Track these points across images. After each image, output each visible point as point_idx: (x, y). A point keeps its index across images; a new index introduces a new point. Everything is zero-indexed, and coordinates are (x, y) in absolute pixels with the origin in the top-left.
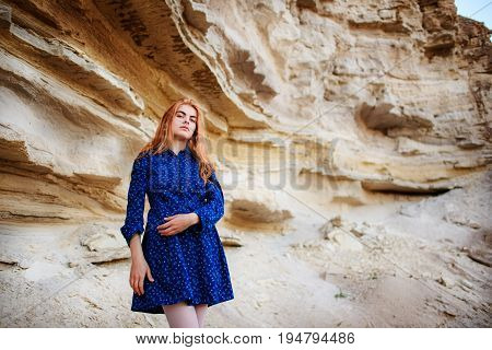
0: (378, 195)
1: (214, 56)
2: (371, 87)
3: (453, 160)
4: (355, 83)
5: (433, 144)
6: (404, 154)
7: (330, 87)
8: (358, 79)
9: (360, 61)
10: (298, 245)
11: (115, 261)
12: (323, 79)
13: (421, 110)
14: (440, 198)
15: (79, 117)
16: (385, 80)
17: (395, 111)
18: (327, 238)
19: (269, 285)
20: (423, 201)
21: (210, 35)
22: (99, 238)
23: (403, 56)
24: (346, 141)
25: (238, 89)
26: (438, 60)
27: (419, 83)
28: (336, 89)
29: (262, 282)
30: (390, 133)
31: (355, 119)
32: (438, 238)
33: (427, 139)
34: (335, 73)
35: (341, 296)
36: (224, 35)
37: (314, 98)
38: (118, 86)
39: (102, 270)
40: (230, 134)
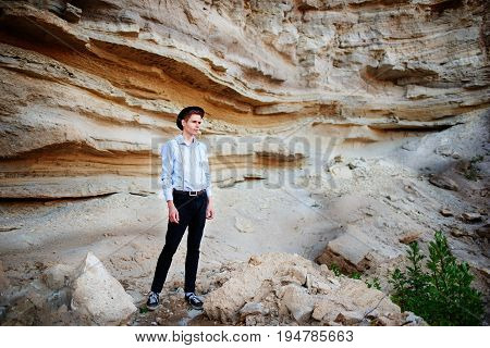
0: (389, 133)
1: (232, 80)
2: (373, 53)
3: (459, 100)
4: (358, 52)
5: (441, 87)
6: (411, 99)
8: (360, 49)
9: (362, 34)
12: (328, 56)
13: (424, 62)
17: (398, 67)
20: (427, 136)
23: (405, 21)
24: (354, 97)
25: (255, 86)
26: (448, 12)
27: (423, 39)
30: (399, 82)
33: (434, 84)
34: (340, 47)
36: (239, 64)
40: (254, 111)
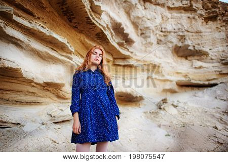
0: (184, 87)
1: (105, 26)
2: (179, 37)
3: (219, 70)
4: (172, 36)
5: (210, 62)
6: (195, 68)
7: (160, 38)
8: (173, 34)
9: (173, 25)
10: (147, 112)
11: (63, 121)
12: (156, 34)
13: (203, 47)
14: (214, 88)
15: (45, 56)
16: (186, 33)
17: (191, 48)
18: (160, 108)
19: (135, 131)
20: (205, 90)
21: (103, 16)
22: (56, 111)
23: (193, 22)
24: (168, 63)
25: (117, 41)
26: (210, 23)
27: (201, 34)
28: (163, 39)
29: (131, 129)
30: (189, 58)
31: (172, 52)
32: (213, 107)
33: (206, 61)
34: (161, 31)
35: (168, 135)
36: (109, 16)
37: (152, 43)
38: (62, 41)
39: (58, 126)
40: (114, 62)
